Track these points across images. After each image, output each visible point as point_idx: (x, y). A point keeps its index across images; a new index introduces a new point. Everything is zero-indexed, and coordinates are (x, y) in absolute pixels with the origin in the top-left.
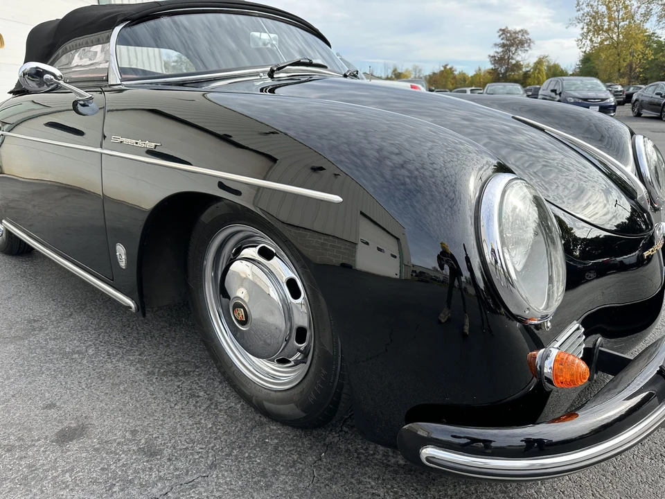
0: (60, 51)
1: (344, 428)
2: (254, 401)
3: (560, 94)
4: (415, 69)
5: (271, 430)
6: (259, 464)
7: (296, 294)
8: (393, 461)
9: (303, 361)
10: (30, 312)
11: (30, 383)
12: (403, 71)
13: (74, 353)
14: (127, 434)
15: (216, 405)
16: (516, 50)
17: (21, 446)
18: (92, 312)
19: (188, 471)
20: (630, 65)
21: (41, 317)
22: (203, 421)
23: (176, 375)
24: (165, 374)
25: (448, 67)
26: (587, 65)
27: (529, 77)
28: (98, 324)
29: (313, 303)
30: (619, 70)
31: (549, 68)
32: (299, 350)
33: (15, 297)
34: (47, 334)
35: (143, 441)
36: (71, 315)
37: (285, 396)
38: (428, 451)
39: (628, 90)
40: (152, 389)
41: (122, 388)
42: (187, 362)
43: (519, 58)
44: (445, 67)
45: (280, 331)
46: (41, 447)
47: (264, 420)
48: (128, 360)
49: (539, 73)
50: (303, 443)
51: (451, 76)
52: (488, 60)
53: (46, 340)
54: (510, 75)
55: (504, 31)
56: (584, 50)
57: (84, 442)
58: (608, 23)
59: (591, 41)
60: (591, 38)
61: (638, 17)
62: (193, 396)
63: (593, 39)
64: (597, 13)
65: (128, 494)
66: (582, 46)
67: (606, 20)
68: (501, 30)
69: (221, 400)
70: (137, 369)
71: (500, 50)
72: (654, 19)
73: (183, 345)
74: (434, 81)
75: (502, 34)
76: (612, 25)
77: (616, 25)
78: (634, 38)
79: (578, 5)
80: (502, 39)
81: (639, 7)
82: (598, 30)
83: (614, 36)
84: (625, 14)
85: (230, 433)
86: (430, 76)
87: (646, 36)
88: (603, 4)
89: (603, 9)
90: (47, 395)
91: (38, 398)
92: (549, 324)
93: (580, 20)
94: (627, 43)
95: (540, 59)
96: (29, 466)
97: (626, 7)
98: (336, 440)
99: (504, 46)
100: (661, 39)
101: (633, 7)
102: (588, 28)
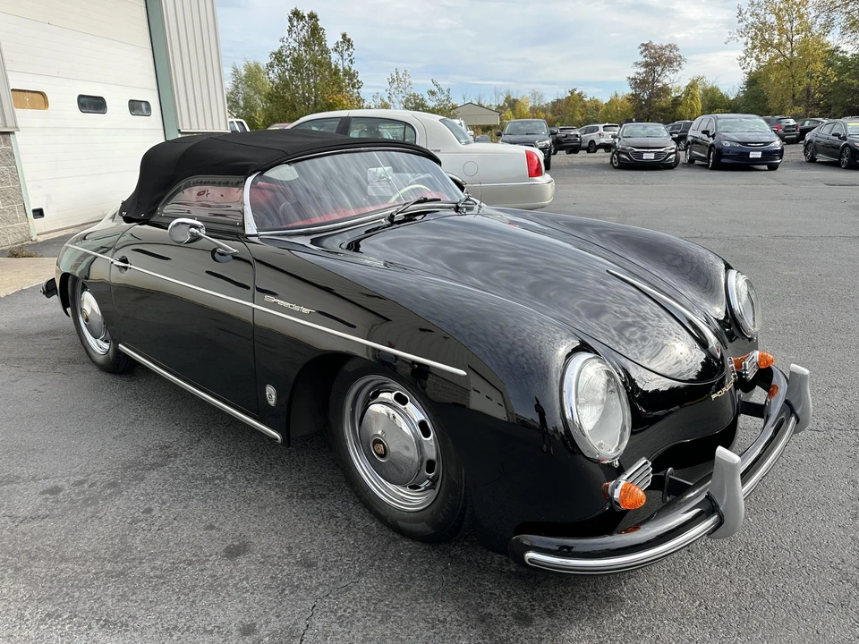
0: (183, 184)
1: (465, 543)
2: (389, 521)
3: (713, 136)
4: (534, 94)
5: (404, 545)
6: (397, 572)
7: (426, 433)
8: (507, 568)
9: (432, 487)
10: (158, 438)
11: (185, 507)
12: (519, 98)
13: (214, 479)
14: (284, 550)
15: (354, 524)
16: (663, 70)
17: (198, 561)
18: (218, 437)
19: (341, 579)
20: (808, 90)
21: (171, 443)
22: (345, 538)
23: (313, 497)
24: (303, 497)
25: (576, 93)
26: (754, 88)
27: (680, 104)
28: (228, 449)
29: (441, 440)
30: (794, 96)
31: (706, 92)
32: (428, 478)
33: (138, 422)
34: (184, 461)
35: (298, 555)
36: (199, 440)
37: (417, 516)
38: (530, 555)
39: (803, 124)
40: (294, 510)
41: (268, 511)
42: (321, 485)
43: (666, 81)
44: (572, 93)
45: (413, 461)
46: (215, 561)
47: (397, 536)
48: (266, 485)
49: (692, 99)
50: (432, 555)
51: (580, 104)
52: (628, 83)
53: (184, 466)
54: (655, 102)
55: (646, 47)
56: (748, 70)
57: (250, 557)
58: (778, 37)
59: (757, 59)
60: (758, 56)
61: (816, 29)
62: (332, 516)
63: (761, 57)
64: (764, 24)
65: (298, 596)
66: (745, 65)
67: (776, 32)
68: (643, 45)
69: (358, 520)
70: (277, 493)
71: (643, 70)
72: (837, 31)
73: (314, 469)
74: (559, 110)
75: (645, 50)
76: (784, 39)
77: (788, 39)
78: (813, 55)
79: (740, 14)
80: (645, 57)
81: (817, 17)
82: (766, 45)
83: (787, 52)
84: (800, 25)
85: (370, 548)
86: (553, 103)
87: (827, 51)
88: (772, 12)
89: (772, 19)
90: (204, 518)
91: (197, 521)
92: (617, 463)
93: (742, 34)
94: (802, 61)
95: (693, 81)
96: (212, 576)
97: (801, 17)
98: (459, 552)
99: (647, 65)
100: (848, 56)
101: (811, 16)
102: (753, 43)
